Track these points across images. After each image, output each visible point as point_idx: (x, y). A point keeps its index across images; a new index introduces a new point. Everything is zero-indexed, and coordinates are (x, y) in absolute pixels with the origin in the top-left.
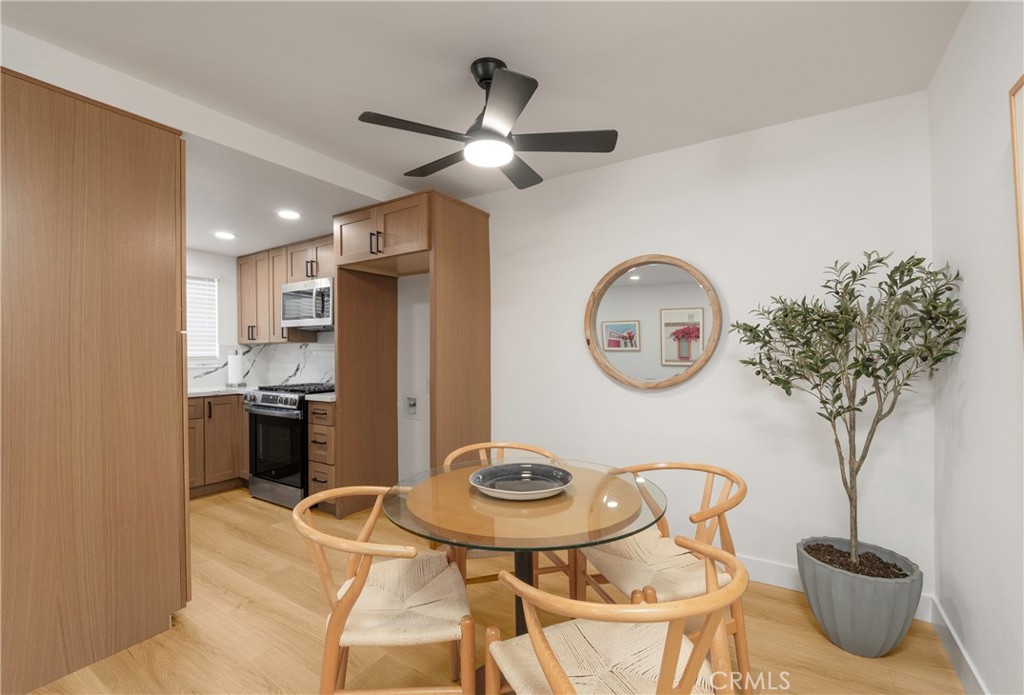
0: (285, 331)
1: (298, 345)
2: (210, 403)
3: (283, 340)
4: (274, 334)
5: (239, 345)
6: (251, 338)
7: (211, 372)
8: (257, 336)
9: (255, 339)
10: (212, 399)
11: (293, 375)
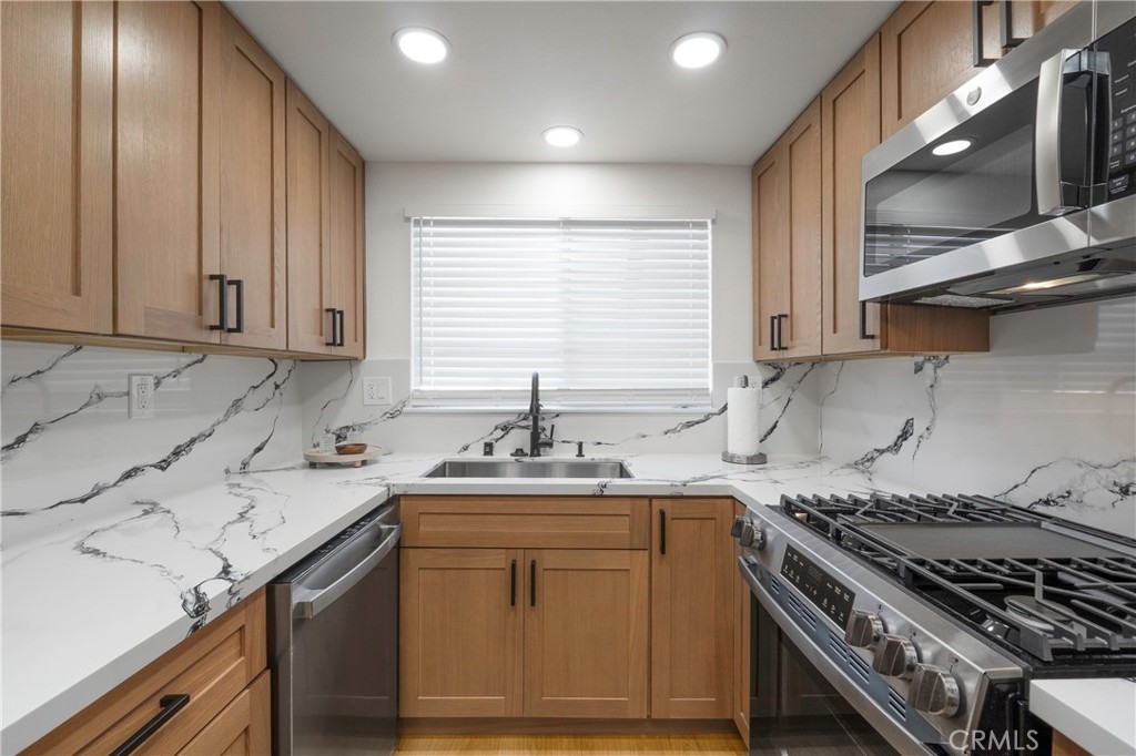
0: (873, 312)
1: (908, 362)
2: (663, 514)
3: (867, 345)
4: (835, 332)
5: (755, 365)
6: (776, 346)
7: (698, 423)
8: (792, 339)
9: (786, 348)
10: (668, 502)
11: (888, 450)
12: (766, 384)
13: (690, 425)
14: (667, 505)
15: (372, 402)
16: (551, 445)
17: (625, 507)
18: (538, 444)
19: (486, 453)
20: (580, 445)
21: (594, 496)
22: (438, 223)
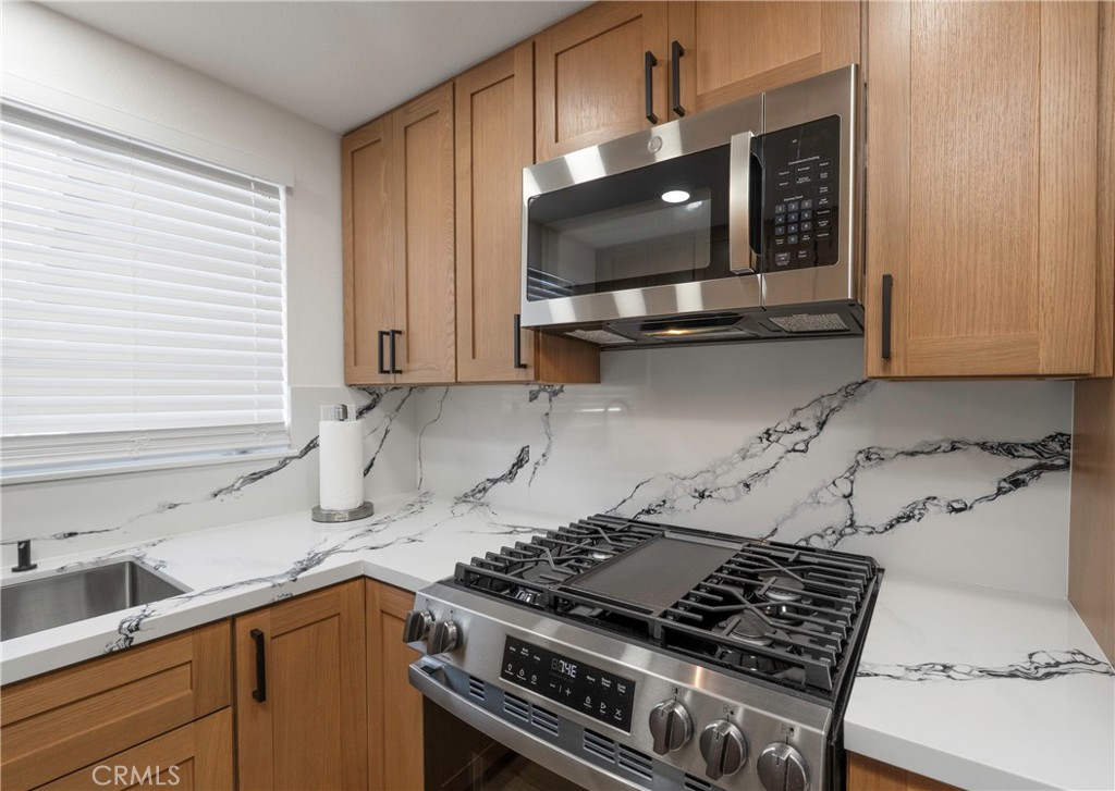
0: (527, 340)
2: (258, 637)
3: (521, 375)
4: (474, 357)
5: (346, 389)
6: (387, 367)
7: (268, 473)
8: (408, 361)
9: (400, 372)
10: (266, 615)
11: (502, 478)
12: (360, 414)
13: (255, 477)
14: (263, 623)
17: (184, 651)
20: (22, 546)
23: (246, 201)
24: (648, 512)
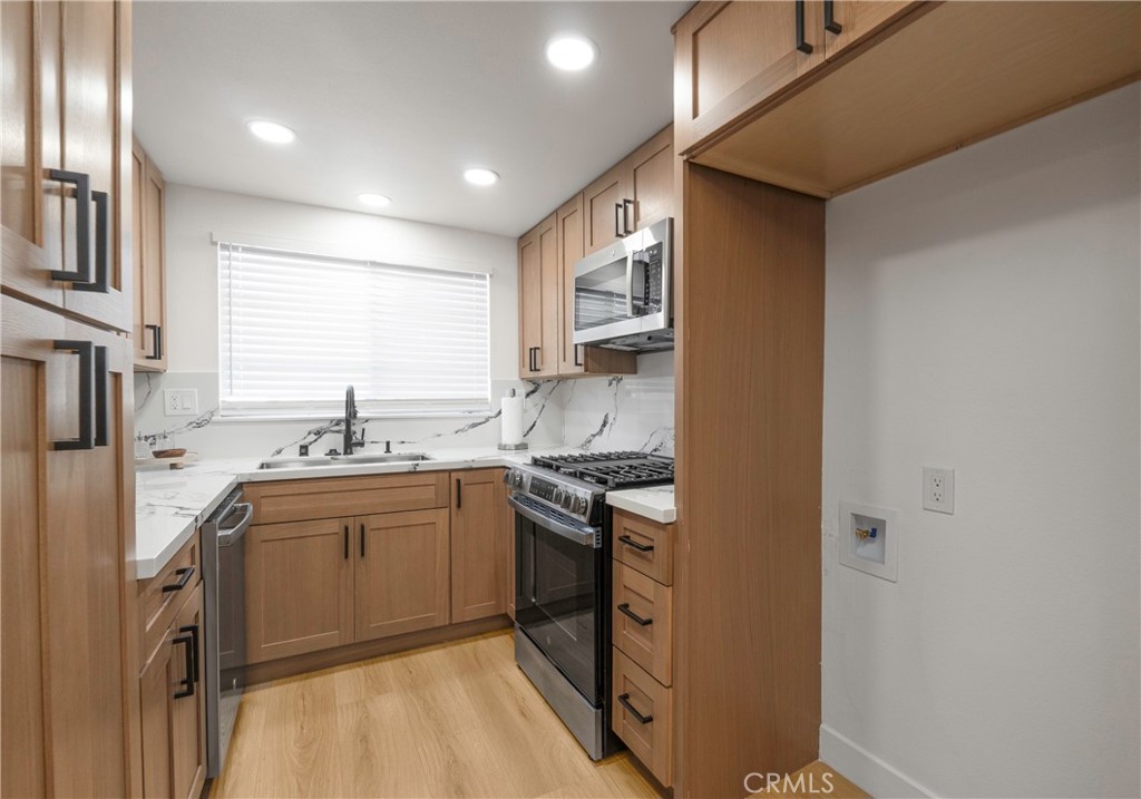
0: (581, 350)
1: (604, 380)
2: (458, 481)
3: (578, 370)
4: (564, 361)
5: (520, 381)
6: (534, 368)
7: (480, 424)
8: (543, 364)
9: (540, 370)
10: (462, 473)
11: (597, 434)
12: (528, 395)
13: (474, 425)
14: (461, 475)
15: (176, 412)
16: (362, 444)
17: (431, 479)
18: (350, 444)
19: (301, 454)
20: (388, 443)
21: (409, 473)
22: (245, 250)
23: (471, 285)
24: (655, 450)
